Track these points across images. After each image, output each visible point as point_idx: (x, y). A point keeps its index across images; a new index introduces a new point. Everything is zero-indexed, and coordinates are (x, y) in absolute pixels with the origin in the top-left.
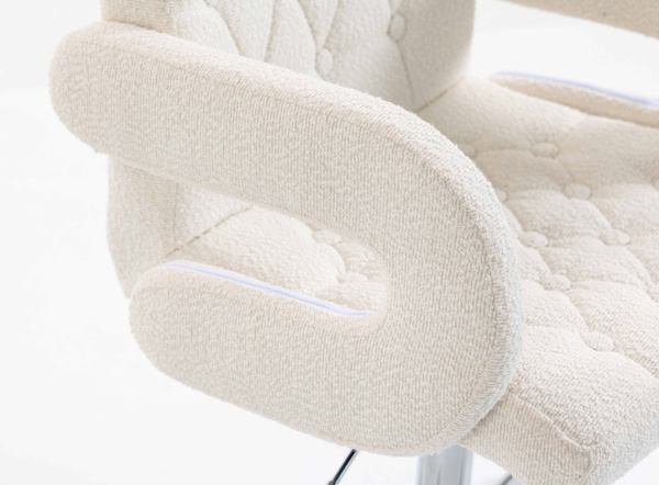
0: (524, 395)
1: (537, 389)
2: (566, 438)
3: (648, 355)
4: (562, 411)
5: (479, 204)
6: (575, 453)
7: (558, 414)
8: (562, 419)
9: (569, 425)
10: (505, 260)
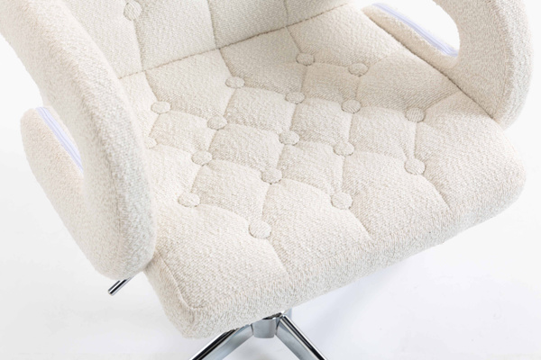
0: (168, 261)
1: (177, 259)
2: (182, 299)
3: (285, 248)
4: (186, 279)
5: (112, 136)
6: (185, 311)
7: (183, 280)
8: (183, 285)
9: (187, 290)
10: (126, 177)
